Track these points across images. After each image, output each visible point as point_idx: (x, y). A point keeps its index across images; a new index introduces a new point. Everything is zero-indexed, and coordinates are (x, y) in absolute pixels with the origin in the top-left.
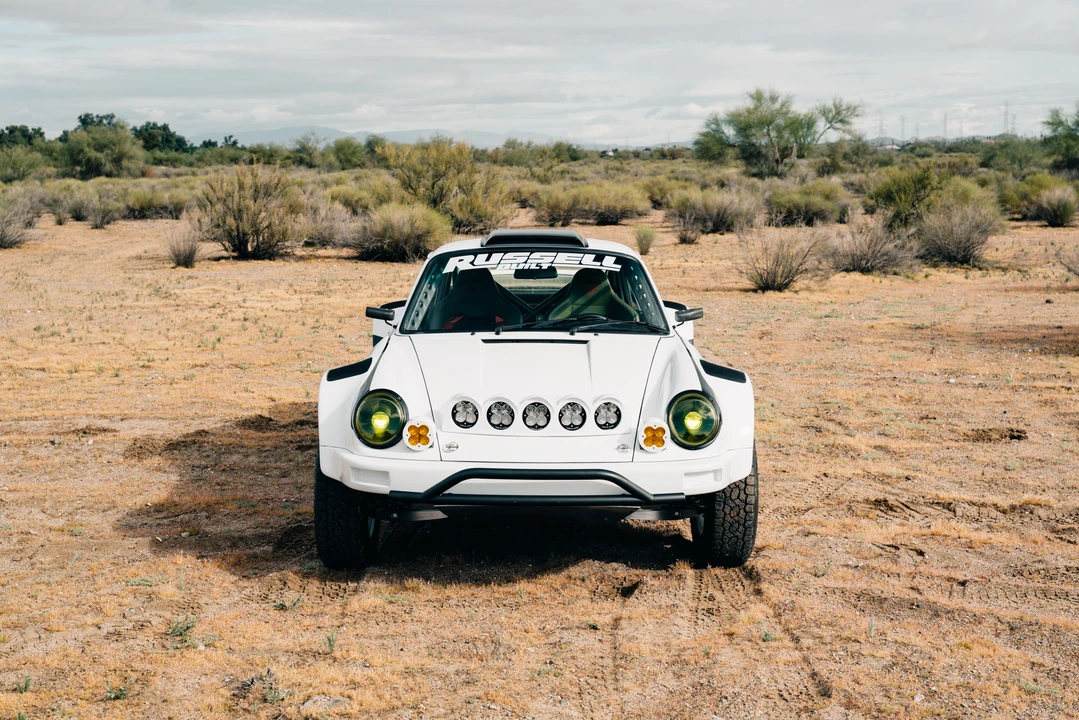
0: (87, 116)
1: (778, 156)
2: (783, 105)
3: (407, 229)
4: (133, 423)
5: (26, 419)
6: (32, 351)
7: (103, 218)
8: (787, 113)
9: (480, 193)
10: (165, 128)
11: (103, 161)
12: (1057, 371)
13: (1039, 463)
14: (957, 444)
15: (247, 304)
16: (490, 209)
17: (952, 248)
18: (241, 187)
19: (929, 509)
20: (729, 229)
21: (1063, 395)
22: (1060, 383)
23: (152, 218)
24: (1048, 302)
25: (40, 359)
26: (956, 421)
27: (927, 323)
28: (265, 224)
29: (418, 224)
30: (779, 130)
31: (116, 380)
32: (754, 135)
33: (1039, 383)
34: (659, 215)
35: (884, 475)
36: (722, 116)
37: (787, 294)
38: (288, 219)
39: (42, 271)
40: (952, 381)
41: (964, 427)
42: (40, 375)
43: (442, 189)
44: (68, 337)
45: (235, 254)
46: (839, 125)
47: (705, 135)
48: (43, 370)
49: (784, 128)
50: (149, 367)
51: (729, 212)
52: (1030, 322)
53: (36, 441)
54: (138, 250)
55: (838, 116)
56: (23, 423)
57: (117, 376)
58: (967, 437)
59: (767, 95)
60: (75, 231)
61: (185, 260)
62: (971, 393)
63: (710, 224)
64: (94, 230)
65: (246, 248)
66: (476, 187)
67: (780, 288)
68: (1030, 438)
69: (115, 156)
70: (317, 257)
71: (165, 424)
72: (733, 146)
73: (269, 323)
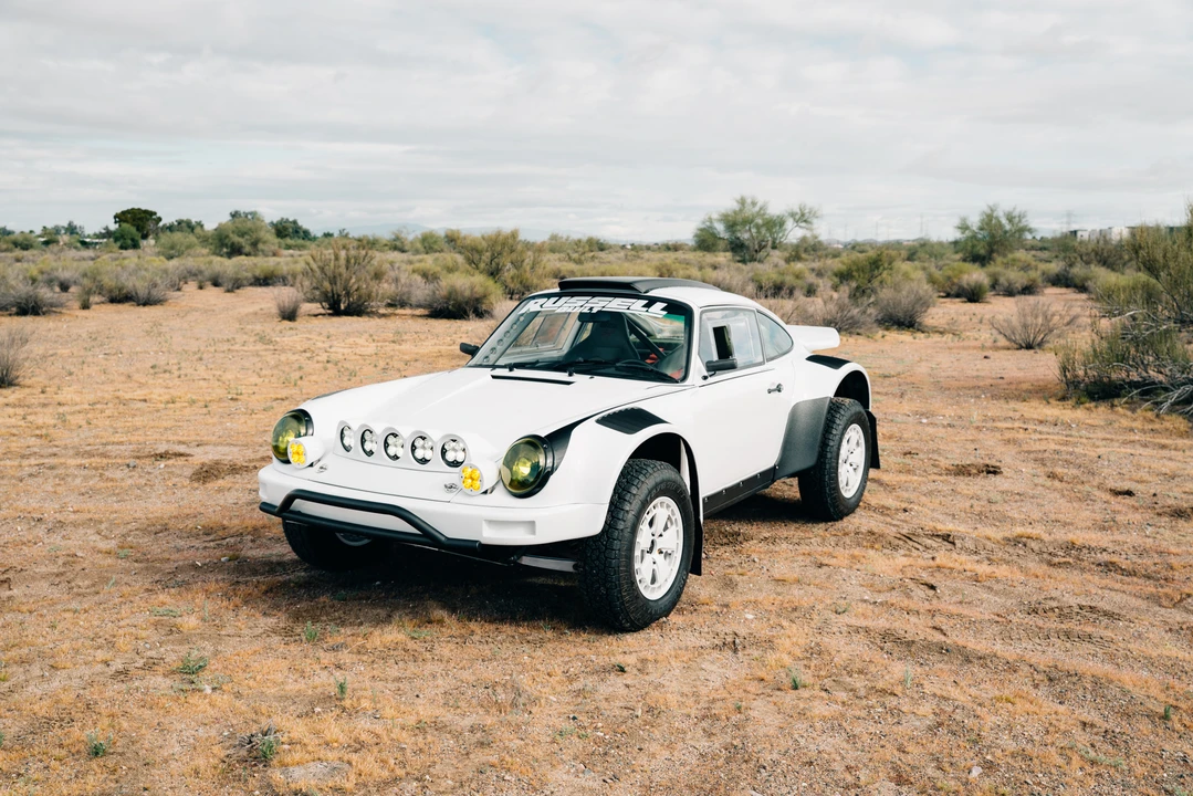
0: (236, 212)
1: (757, 247)
2: (761, 209)
3: (467, 293)
4: (208, 448)
5: (113, 443)
6: (141, 385)
7: (234, 284)
8: (764, 214)
9: (528, 268)
10: (295, 222)
11: (244, 244)
12: (1011, 414)
13: (1018, 497)
14: (941, 478)
15: (333, 350)
16: (535, 281)
17: (901, 315)
18: (337, 258)
19: (929, 541)
21: (1021, 435)
22: (1017, 425)
23: (271, 285)
24: (986, 357)
25: (144, 392)
26: (936, 457)
27: (893, 373)
28: (355, 287)
29: (475, 290)
30: (758, 227)
31: (205, 411)
32: (740, 231)
33: (999, 424)
35: (883, 507)
36: (715, 216)
38: (373, 284)
39: (175, 323)
40: (924, 421)
41: (944, 463)
42: (140, 405)
43: (498, 264)
44: (176, 373)
45: (330, 312)
46: (803, 224)
47: (702, 230)
48: (145, 401)
49: (762, 226)
50: (236, 400)
52: (975, 374)
53: (113, 464)
54: (256, 308)
55: (802, 218)
56: (110, 447)
57: (206, 406)
58: (948, 472)
60: (212, 293)
61: (289, 315)
62: (941, 432)
64: (226, 293)
65: (339, 306)
66: (525, 264)
68: (1005, 473)
69: (253, 241)
70: (395, 315)
71: (235, 449)
72: (723, 239)
73: (347, 365)
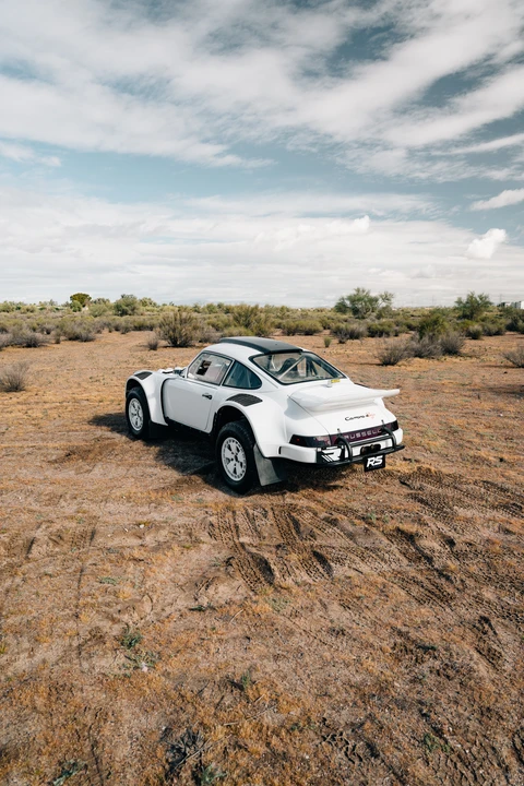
0: (124, 295)
7: (126, 330)
8: (368, 296)
10: (150, 299)
11: (128, 310)
17: (450, 348)
20: (357, 338)
23: (143, 330)
24: (505, 373)
25: (87, 394)
28: (184, 334)
30: (366, 302)
32: (357, 304)
34: (327, 332)
36: (345, 297)
37: (396, 367)
38: (193, 333)
39: (100, 351)
40: (501, 415)
43: (249, 321)
44: (103, 382)
45: (173, 345)
46: (386, 301)
47: (339, 303)
51: (356, 331)
55: (386, 298)
59: (361, 290)
60: (115, 335)
61: (154, 347)
63: (349, 336)
64: (122, 335)
65: (177, 343)
66: (262, 321)
67: (393, 364)
69: (132, 308)
72: (349, 308)
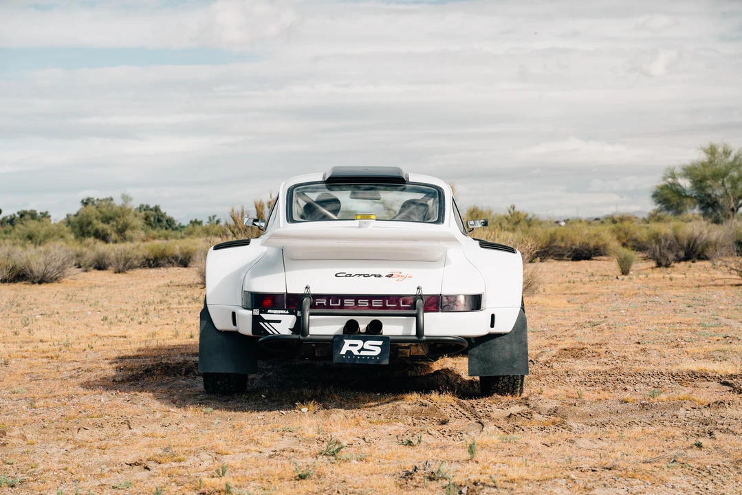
0: (89, 199)
2: (736, 158)
7: (125, 265)
10: (157, 209)
11: (109, 231)
23: (163, 266)
32: (710, 186)
36: (678, 171)
42: (122, 339)
47: (662, 188)
48: (125, 337)
49: (738, 180)
51: (698, 242)
54: (164, 282)
59: (720, 150)
63: (682, 254)
64: (117, 274)
69: (119, 227)
72: (690, 197)
